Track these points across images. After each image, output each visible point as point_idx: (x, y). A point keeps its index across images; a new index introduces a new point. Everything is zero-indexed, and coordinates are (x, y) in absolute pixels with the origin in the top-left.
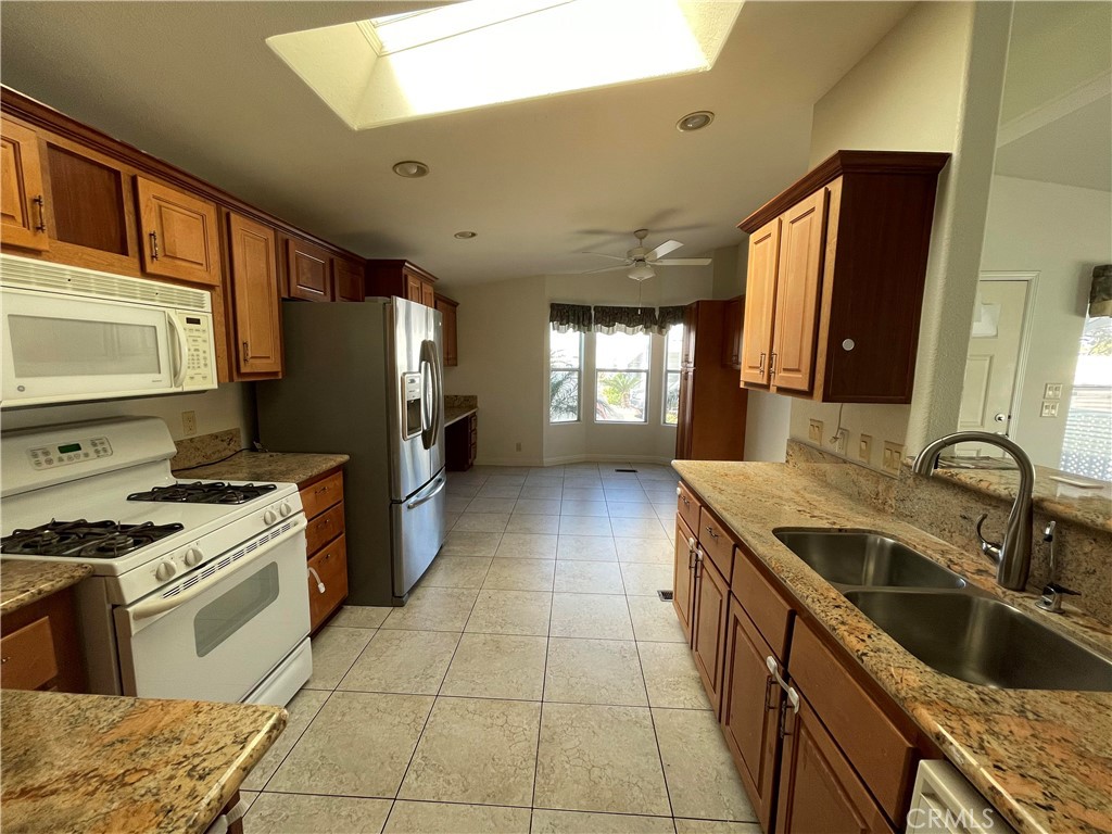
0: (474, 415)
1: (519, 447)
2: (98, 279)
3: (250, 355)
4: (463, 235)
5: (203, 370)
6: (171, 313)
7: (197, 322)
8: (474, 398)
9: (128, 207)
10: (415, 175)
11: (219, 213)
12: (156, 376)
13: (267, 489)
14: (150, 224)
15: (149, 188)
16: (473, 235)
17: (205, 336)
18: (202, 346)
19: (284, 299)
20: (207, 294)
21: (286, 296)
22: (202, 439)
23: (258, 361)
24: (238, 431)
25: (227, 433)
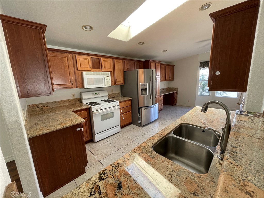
0: (177, 92)
1: (188, 102)
2: (96, 73)
3: (117, 81)
4: (164, 51)
5: (109, 84)
6: (104, 76)
7: (108, 77)
8: (177, 88)
9: (100, 63)
10: (142, 44)
11: (113, 59)
12: (103, 85)
13: (115, 101)
14: (103, 64)
15: (103, 59)
16: (166, 51)
17: (109, 79)
18: (109, 80)
19: (124, 71)
20: (110, 73)
21: (125, 71)
22: (114, 94)
23: (119, 82)
24: (120, 93)
25: (118, 93)
